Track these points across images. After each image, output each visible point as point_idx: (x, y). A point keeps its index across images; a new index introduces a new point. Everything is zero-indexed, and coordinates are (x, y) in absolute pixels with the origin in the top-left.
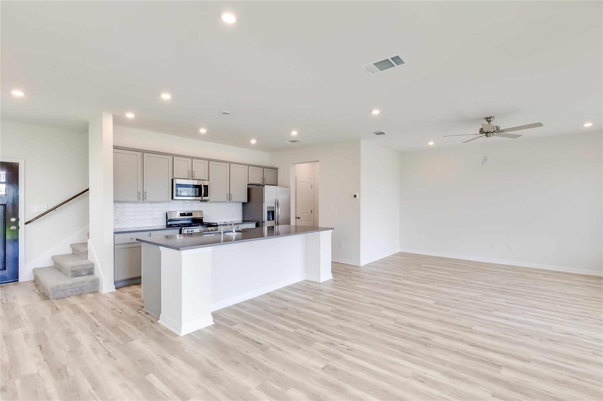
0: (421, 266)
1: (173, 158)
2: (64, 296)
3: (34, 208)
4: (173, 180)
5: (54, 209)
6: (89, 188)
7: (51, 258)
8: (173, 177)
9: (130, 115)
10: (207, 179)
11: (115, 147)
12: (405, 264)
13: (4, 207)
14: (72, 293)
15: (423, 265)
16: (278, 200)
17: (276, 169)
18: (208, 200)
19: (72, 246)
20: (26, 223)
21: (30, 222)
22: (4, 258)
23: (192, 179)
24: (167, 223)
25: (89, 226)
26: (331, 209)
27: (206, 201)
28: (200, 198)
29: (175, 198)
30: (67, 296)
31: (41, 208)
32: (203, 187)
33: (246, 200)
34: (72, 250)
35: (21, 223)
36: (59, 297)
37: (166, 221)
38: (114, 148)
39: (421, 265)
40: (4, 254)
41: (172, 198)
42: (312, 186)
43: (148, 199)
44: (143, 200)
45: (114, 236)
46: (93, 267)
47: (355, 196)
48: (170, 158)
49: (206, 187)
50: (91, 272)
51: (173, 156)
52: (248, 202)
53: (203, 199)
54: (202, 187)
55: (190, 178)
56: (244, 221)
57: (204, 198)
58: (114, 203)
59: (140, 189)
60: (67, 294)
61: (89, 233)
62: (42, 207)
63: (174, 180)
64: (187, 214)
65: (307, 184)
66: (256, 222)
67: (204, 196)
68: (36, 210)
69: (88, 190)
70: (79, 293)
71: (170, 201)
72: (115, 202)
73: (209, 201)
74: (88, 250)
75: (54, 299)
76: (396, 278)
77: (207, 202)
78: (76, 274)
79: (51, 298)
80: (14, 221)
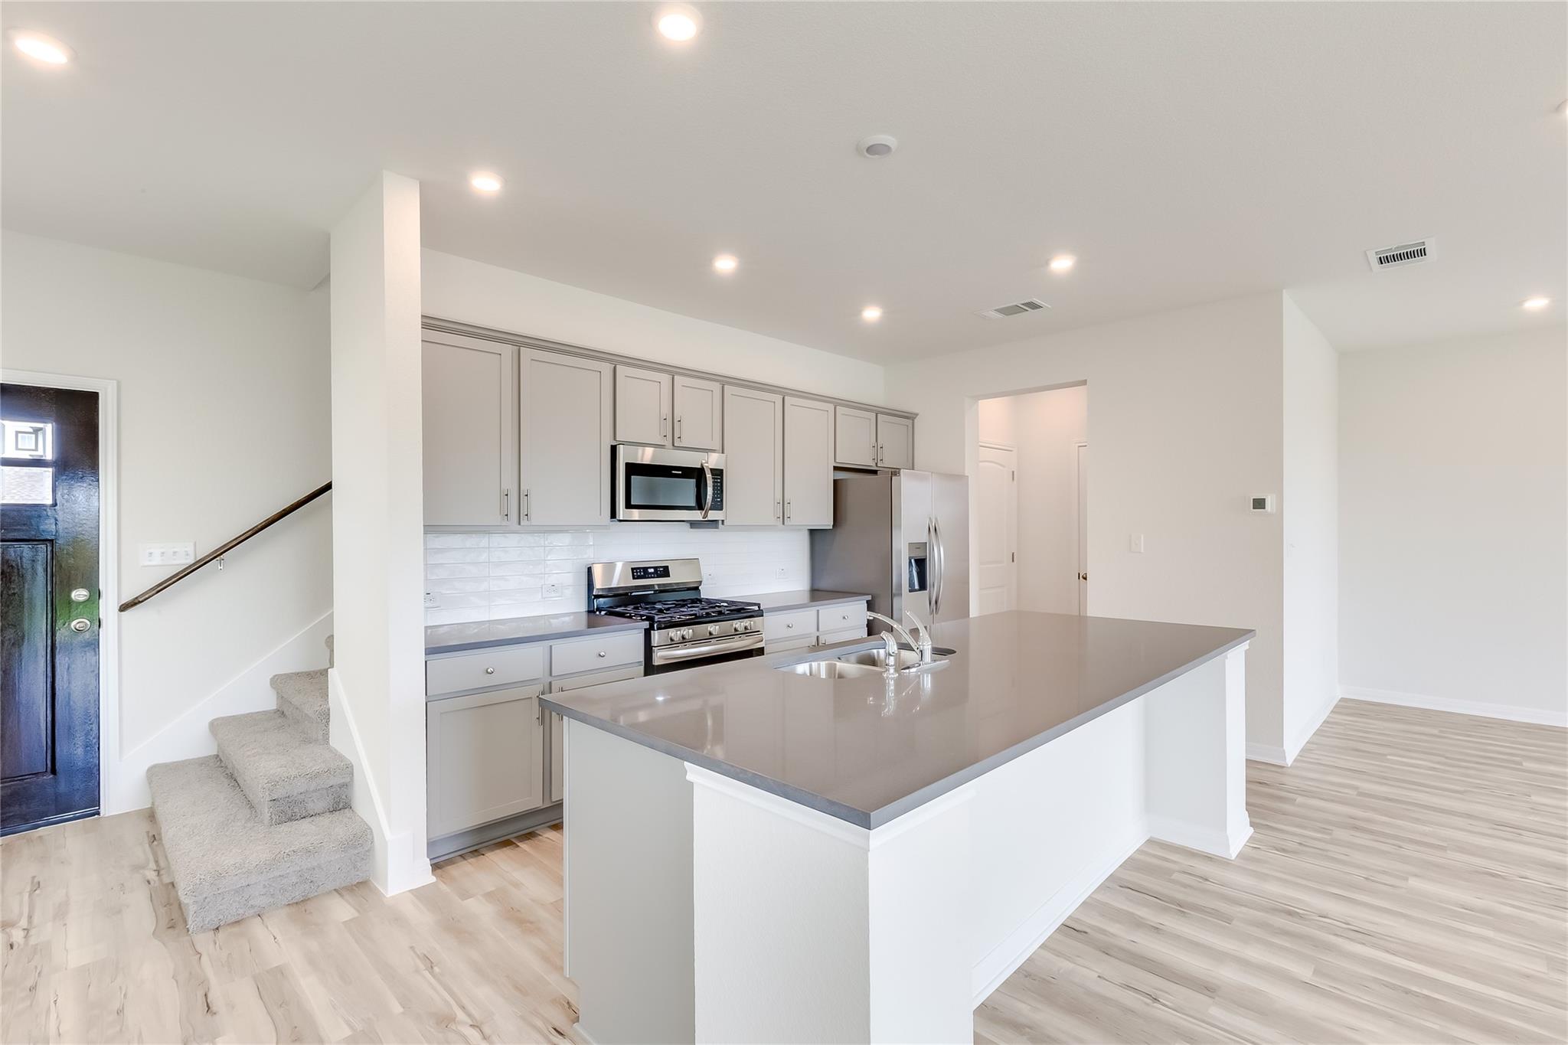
1: (615, 368)
2: (241, 911)
3: (151, 553)
4: (614, 449)
5: (217, 554)
6: (331, 482)
7: (208, 730)
8: (615, 439)
9: (486, 184)
10: (718, 447)
11: (430, 323)
13: (49, 549)
14: (272, 900)
16: (936, 519)
17: (910, 417)
18: (720, 522)
19: (278, 682)
20: (124, 608)
21: (135, 604)
22: (49, 732)
23: (671, 447)
24: (590, 602)
25: (333, 612)
26: (1142, 551)
27: (714, 523)
28: (697, 515)
29: (622, 511)
30: (252, 911)
31: (175, 553)
32: (709, 476)
33: (827, 522)
34: (277, 698)
35: (108, 607)
36: (221, 917)
37: (589, 597)
38: (425, 326)
40: (49, 719)
41: (613, 515)
42: (1013, 472)
43: (537, 518)
44: (519, 524)
45: (426, 662)
46: (348, 780)
47: (1259, 504)
48: (606, 368)
49: (718, 474)
50: (340, 802)
51: (616, 361)
52: (833, 526)
53: (710, 518)
54: (707, 476)
55: (668, 443)
56: (818, 593)
57: (713, 515)
58: (425, 533)
59: (509, 484)
60: (251, 902)
61: (333, 636)
62: (175, 550)
63: (621, 449)
64: (652, 570)
65: (999, 467)
66: (869, 598)
67: (711, 509)
68: (157, 560)
69: (329, 487)
70: (298, 895)
71: (605, 527)
72: (430, 529)
73: (723, 524)
74: (329, 710)
75: (203, 929)
77: (717, 528)
78: (290, 810)
79: (191, 925)
80: (82, 599)
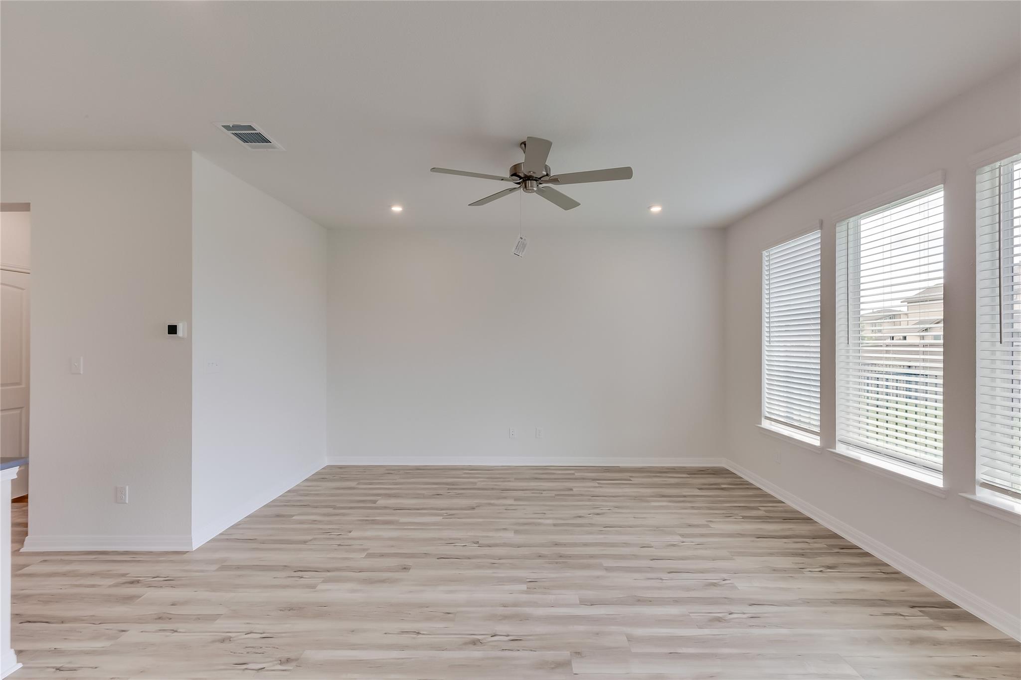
0: (376, 508)
12: (335, 508)
15: (382, 502)
39: (375, 502)
47: (172, 330)
76: (302, 581)
